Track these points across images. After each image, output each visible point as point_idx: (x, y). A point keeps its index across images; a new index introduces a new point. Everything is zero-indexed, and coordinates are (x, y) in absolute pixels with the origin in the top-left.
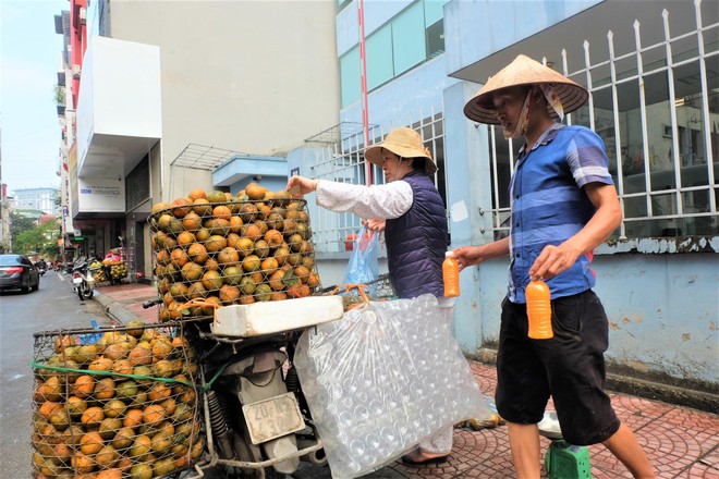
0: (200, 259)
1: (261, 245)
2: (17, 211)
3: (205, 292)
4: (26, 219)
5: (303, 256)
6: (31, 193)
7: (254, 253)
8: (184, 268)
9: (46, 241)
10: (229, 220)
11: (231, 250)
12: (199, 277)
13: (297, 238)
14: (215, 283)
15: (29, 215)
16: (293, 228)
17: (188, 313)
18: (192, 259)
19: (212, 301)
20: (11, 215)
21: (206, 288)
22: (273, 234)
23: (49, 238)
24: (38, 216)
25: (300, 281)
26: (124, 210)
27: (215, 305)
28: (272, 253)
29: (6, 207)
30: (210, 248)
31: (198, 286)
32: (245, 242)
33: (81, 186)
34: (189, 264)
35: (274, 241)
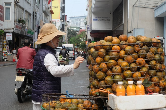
0: (104, 70)
1: (133, 65)
2: (71, 27)
3: (105, 85)
4: (74, 31)
5: (157, 71)
6: (76, 18)
7: (129, 69)
8: (98, 74)
9: (81, 42)
10: (119, 52)
11: (118, 67)
12: (103, 79)
13: (153, 62)
14: (109, 82)
15: (75, 29)
16: (151, 57)
17: (98, 94)
18: (101, 70)
19: (108, 90)
20: (68, 29)
21: (106, 84)
22: (140, 60)
23: (82, 40)
24: (78, 30)
25: (153, 85)
26: (111, 29)
27: (109, 92)
28: (138, 69)
29: (66, 26)
30: (108, 66)
31: (103, 82)
32: (125, 64)
33: (93, 17)
34: (99, 72)
35: (140, 64)
